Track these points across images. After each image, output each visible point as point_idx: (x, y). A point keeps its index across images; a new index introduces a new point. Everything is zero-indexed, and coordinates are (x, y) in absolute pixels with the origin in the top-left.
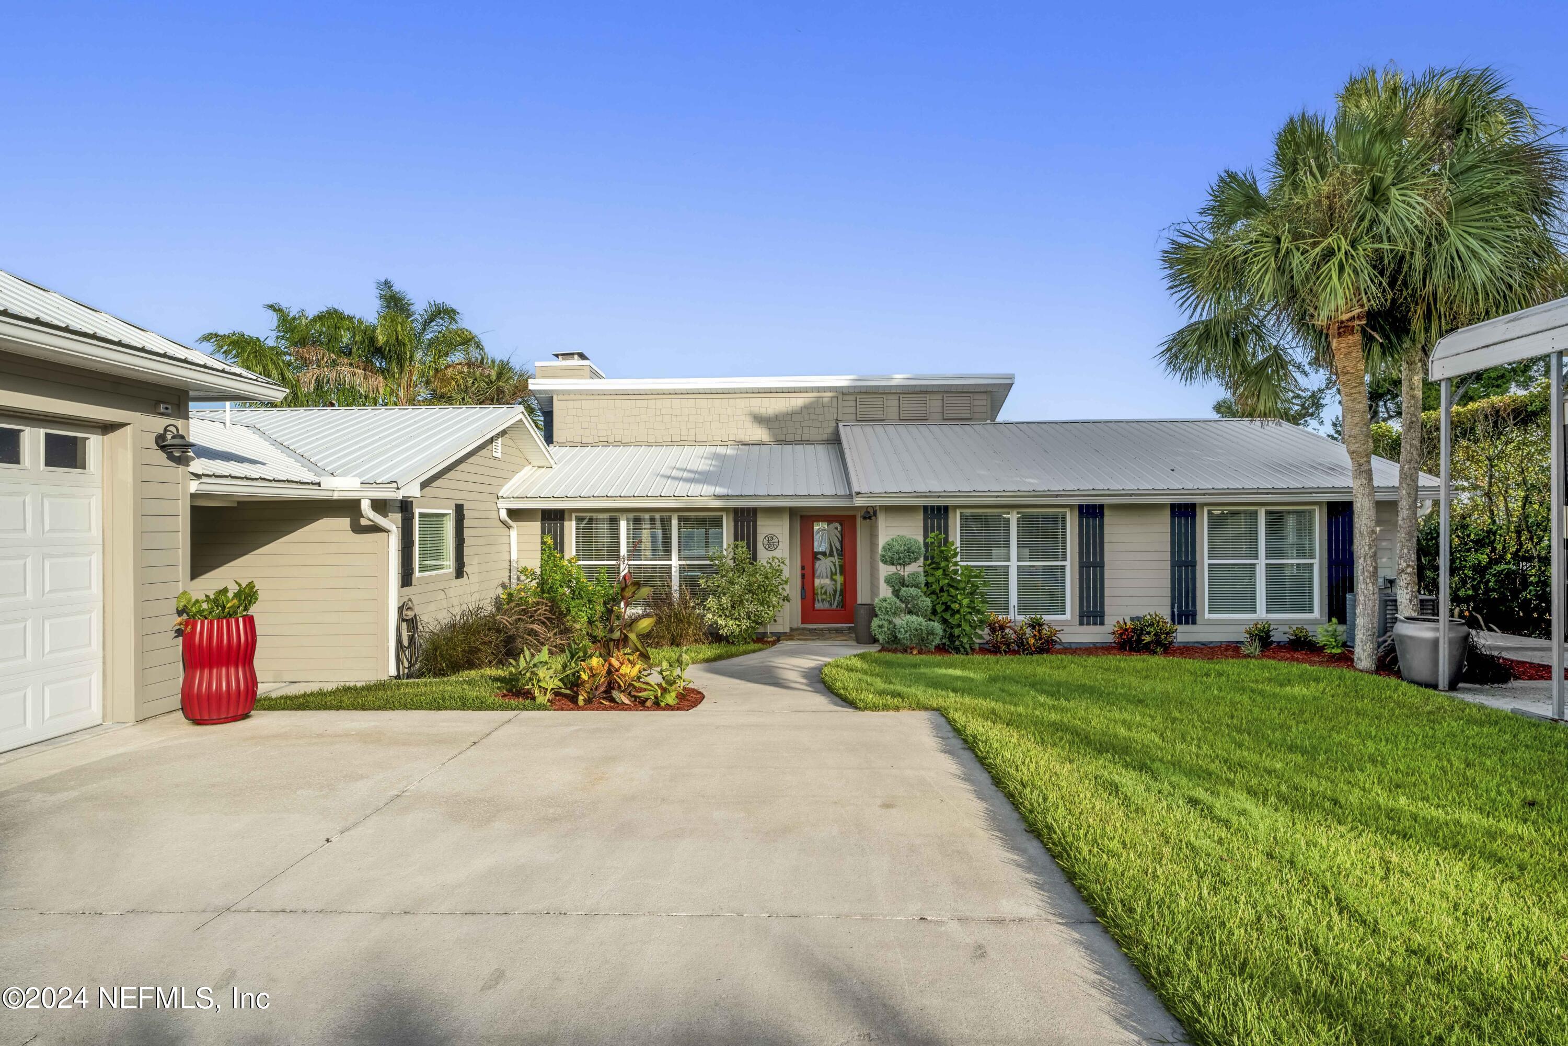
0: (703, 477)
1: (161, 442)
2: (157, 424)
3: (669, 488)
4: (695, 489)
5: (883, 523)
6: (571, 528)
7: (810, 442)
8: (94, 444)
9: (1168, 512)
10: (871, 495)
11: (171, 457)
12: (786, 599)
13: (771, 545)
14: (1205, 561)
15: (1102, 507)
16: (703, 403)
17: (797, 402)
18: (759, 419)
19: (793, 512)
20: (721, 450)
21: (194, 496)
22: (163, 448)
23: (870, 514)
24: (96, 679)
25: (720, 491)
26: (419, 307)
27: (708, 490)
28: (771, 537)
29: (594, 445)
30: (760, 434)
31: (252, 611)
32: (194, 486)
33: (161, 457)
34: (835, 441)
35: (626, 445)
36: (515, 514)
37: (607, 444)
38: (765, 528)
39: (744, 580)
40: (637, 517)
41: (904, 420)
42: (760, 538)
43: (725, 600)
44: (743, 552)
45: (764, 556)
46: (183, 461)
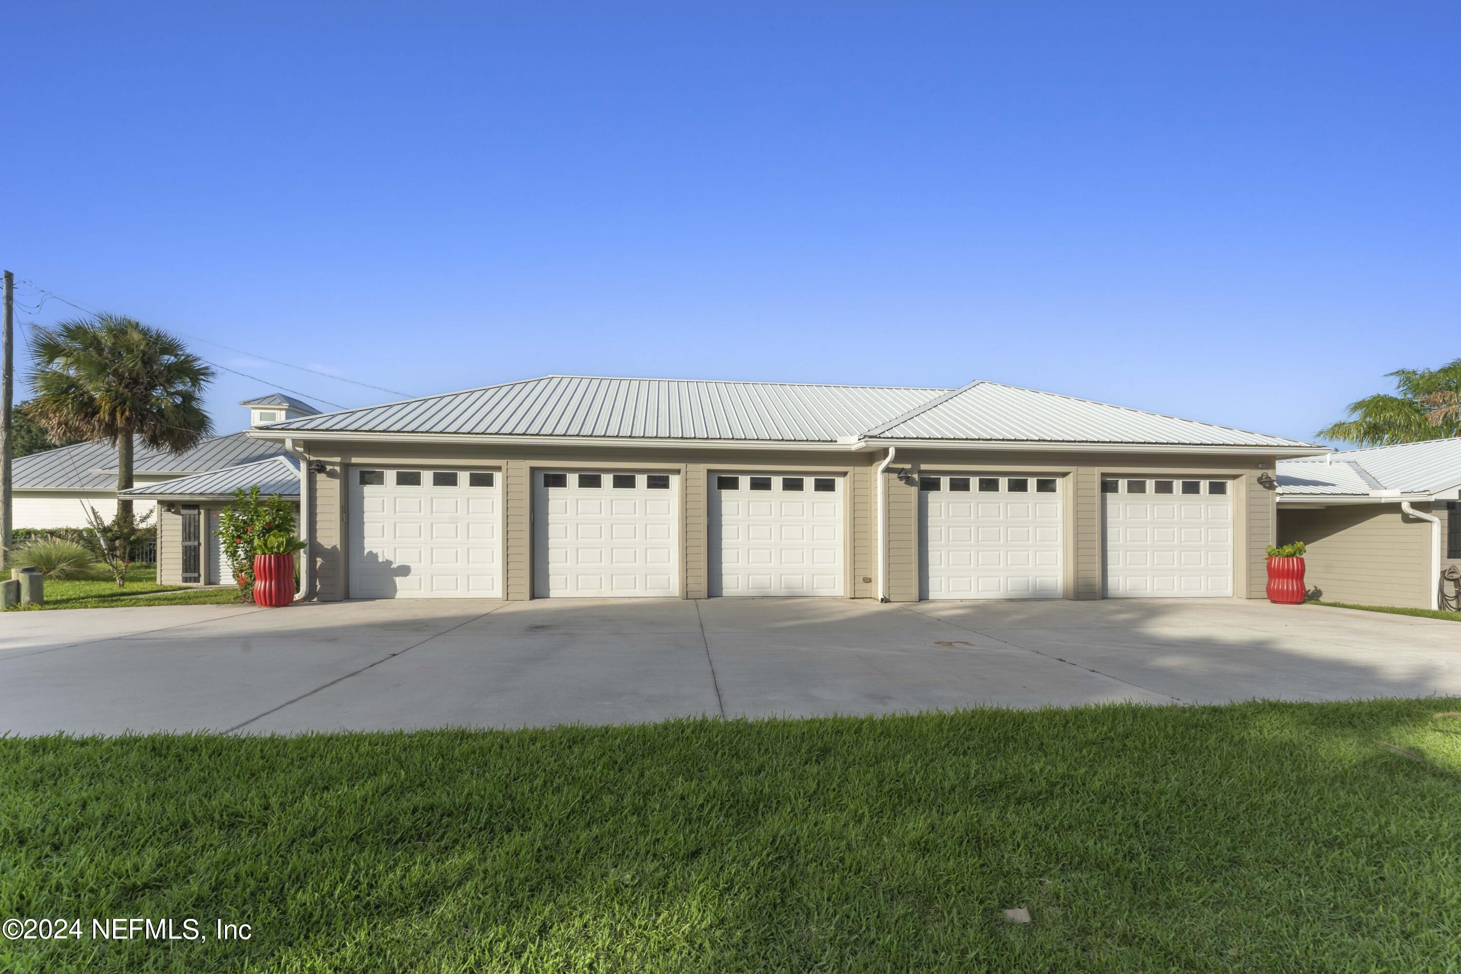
1: (1260, 481)
2: (1258, 473)
8: (1230, 484)
11: (1265, 487)
21: (1278, 504)
22: (1261, 483)
24: (1230, 578)
31: (1304, 556)
32: (1278, 499)
33: (1261, 487)
46: (1273, 488)
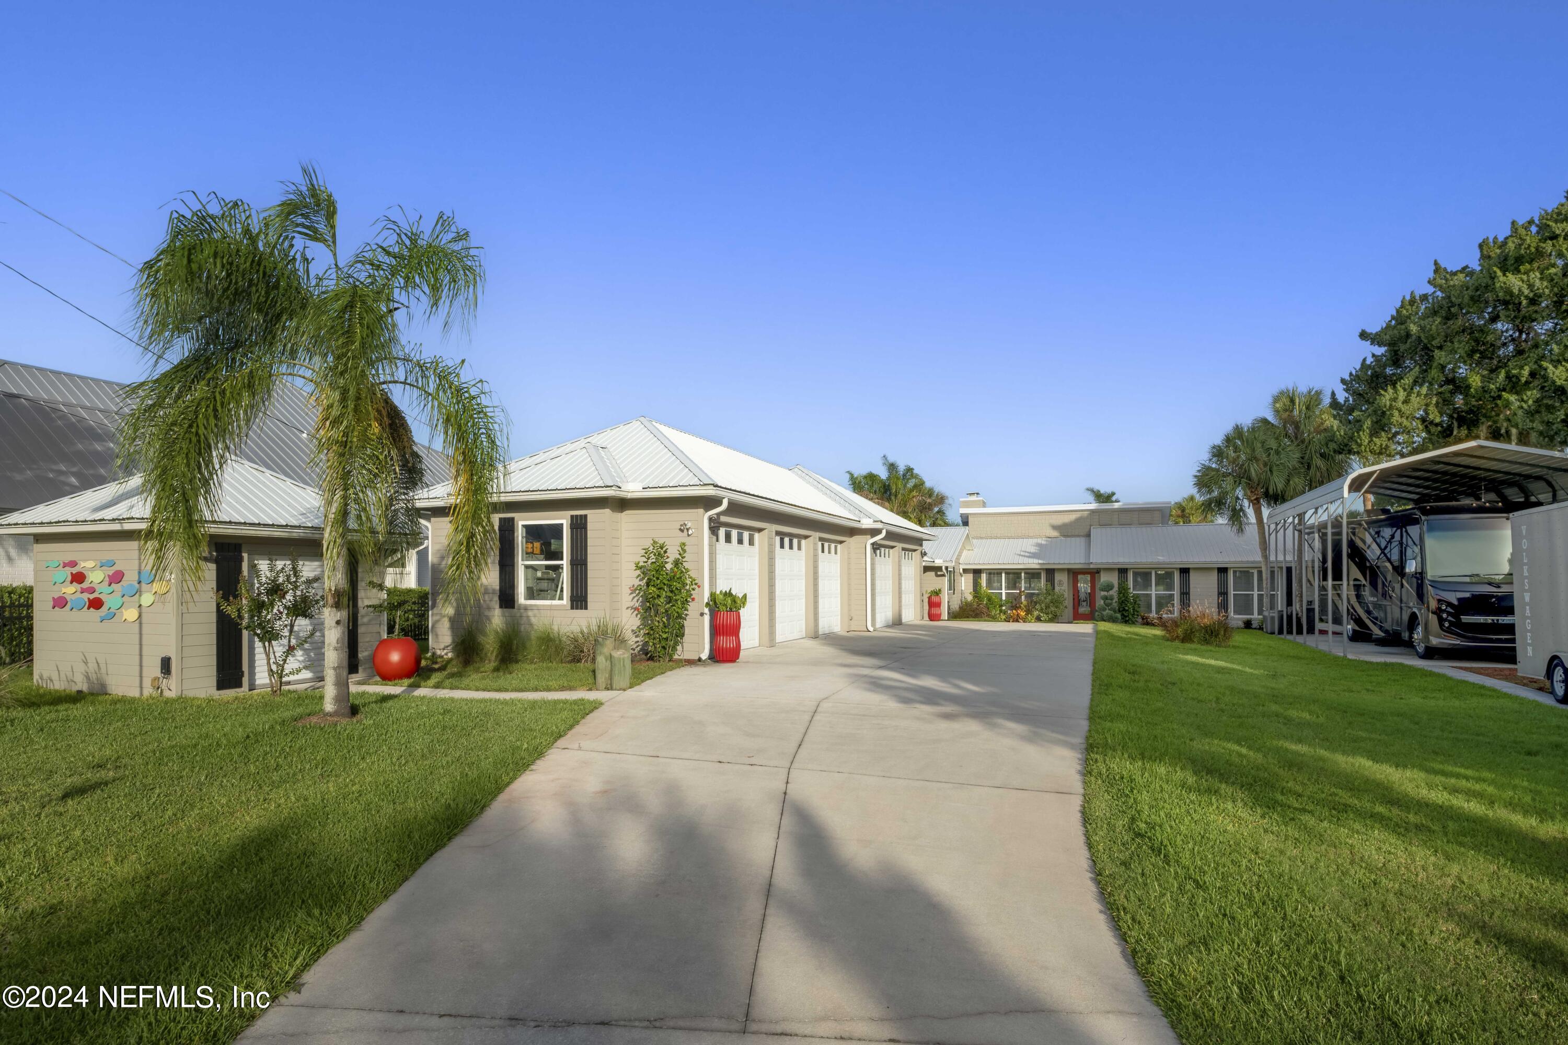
0: (1033, 555)
1: (921, 554)
3: (1021, 560)
4: (1031, 560)
5: (1102, 574)
6: (984, 576)
7: (1078, 536)
9: (1216, 571)
10: (1096, 563)
12: (1066, 607)
13: (1060, 583)
14: (1232, 592)
15: (1189, 569)
16: (1031, 517)
17: (1073, 517)
18: (1055, 527)
19: (1069, 570)
20: (1039, 541)
23: (1098, 571)
25: (1040, 561)
26: (902, 468)
27: (1036, 561)
28: (1060, 581)
29: (986, 538)
30: (1055, 534)
32: (924, 564)
34: (1088, 535)
35: (1000, 538)
36: (965, 571)
37: (991, 538)
38: (1058, 577)
39: (1050, 597)
40: (1008, 572)
41: (1122, 524)
42: (1056, 581)
43: (1043, 605)
44: (1049, 586)
45: (1057, 588)
